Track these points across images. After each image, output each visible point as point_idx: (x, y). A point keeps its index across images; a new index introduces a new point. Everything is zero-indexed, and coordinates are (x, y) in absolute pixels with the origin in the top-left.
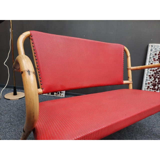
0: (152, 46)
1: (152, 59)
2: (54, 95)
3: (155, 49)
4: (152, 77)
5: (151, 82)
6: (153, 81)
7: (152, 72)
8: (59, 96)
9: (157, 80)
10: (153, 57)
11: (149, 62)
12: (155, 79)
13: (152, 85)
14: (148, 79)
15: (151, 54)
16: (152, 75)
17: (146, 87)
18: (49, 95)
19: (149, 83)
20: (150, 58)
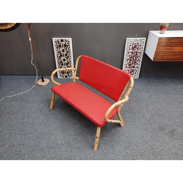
0: (128, 40)
1: (128, 49)
2: (68, 78)
3: (130, 42)
4: (129, 60)
5: (128, 64)
6: (129, 63)
7: (128, 57)
8: (71, 78)
9: (131, 62)
10: (129, 47)
11: (127, 51)
12: (130, 61)
13: (128, 65)
14: (126, 62)
15: (127, 45)
16: (129, 59)
17: (125, 67)
18: (64, 78)
19: (126, 64)
20: (127, 48)
